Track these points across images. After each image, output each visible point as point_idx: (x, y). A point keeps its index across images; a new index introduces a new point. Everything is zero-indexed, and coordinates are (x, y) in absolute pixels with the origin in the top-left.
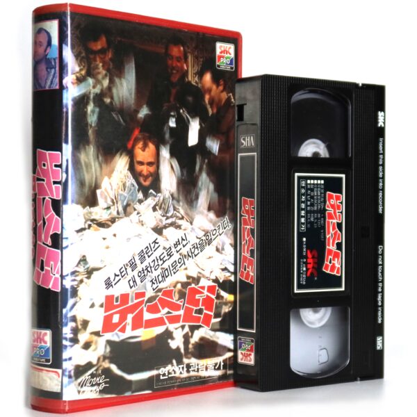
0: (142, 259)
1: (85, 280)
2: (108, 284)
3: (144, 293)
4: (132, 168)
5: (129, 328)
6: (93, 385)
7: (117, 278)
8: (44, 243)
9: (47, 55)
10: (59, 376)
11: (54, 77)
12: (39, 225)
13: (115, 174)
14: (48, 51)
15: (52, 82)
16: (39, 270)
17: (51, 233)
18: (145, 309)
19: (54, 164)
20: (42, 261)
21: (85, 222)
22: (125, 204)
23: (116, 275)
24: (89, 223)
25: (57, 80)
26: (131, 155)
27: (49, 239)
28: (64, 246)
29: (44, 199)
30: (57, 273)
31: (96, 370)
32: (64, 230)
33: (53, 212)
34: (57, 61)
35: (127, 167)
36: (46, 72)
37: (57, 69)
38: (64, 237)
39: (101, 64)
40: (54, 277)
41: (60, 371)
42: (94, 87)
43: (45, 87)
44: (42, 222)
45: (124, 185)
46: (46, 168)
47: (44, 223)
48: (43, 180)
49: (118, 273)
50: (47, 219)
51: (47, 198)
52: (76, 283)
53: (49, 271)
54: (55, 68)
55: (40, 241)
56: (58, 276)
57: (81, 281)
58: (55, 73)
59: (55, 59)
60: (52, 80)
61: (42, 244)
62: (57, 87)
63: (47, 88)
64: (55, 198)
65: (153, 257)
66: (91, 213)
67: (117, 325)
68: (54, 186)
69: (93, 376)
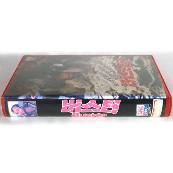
0: (107, 76)
1: (115, 91)
2: (117, 85)
3: (120, 76)
4: (71, 79)
5: (134, 80)
6: (159, 90)
7: (114, 83)
8: (100, 108)
9: (22, 107)
10: (156, 100)
11: (31, 103)
12: (93, 111)
13: (72, 83)
14: (21, 106)
15: (34, 104)
16: (112, 111)
17: (96, 104)
18: (126, 76)
19: (67, 103)
20: (108, 109)
21: (92, 91)
22: (84, 81)
23: (113, 83)
24: (92, 90)
25: (33, 102)
26: (65, 79)
27: (99, 105)
28: (101, 98)
29: (82, 108)
30: (113, 101)
31: (152, 88)
32: (95, 98)
33: (87, 104)
34: (25, 102)
35: (70, 80)
36: (29, 107)
37: (28, 102)
38: (98, 98)
39: (28, 88)
40: (114, 103)
41: (154, 100)
42: (37, 89)
43: (36, 108)
44: (91, 109)
45: (77, 81)
46: (69, 107)
47: (92, 108)
48: (74, 108)
49: (112, 82)
50: (90, 106)
51: (82, 107)
52: (117, 94)
53: (112, 105)
54: (28, 103)
55: (100, 110)
56: (114, 101)
57: (116, 92)
58: (30, 103)
59: (24, 103)
60: (32, 104)
61: (101, 109)
62: (35, 102)
63: (36, 107)
64: (81, 102)
65: (106, 74)
66: (88, 90)
67: (133, 83)
68: (77, 103)
69: (155, 89)
